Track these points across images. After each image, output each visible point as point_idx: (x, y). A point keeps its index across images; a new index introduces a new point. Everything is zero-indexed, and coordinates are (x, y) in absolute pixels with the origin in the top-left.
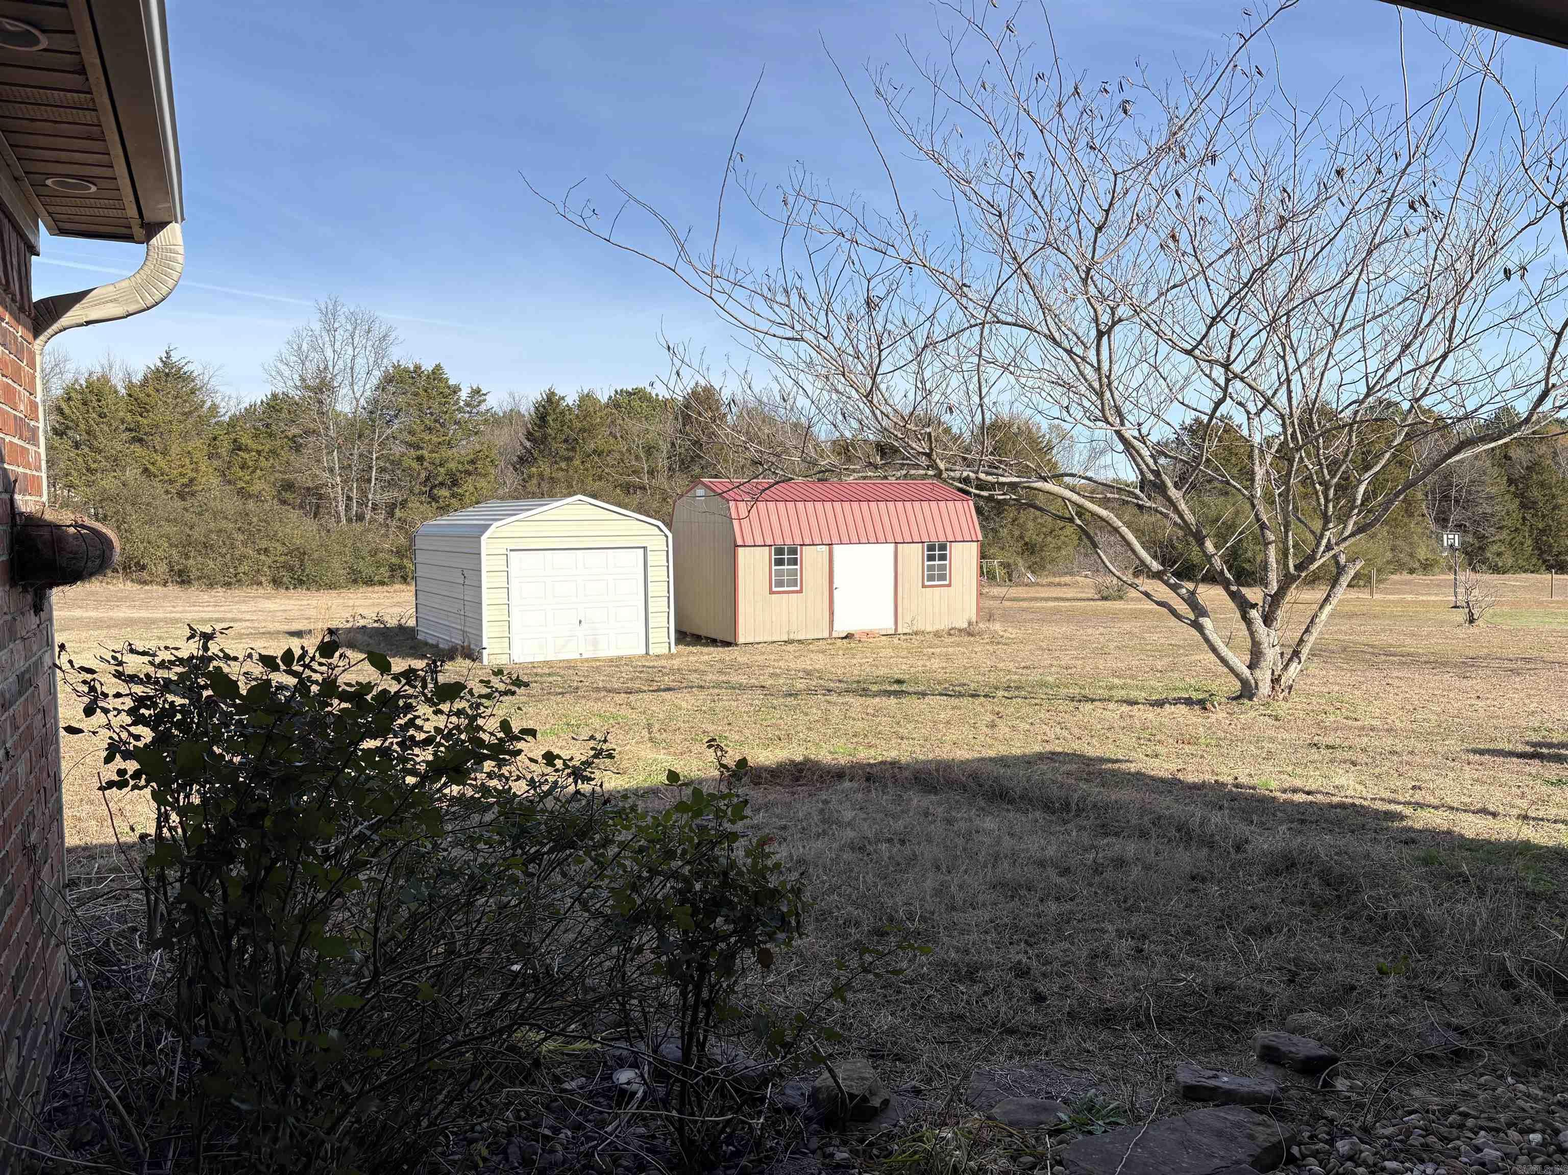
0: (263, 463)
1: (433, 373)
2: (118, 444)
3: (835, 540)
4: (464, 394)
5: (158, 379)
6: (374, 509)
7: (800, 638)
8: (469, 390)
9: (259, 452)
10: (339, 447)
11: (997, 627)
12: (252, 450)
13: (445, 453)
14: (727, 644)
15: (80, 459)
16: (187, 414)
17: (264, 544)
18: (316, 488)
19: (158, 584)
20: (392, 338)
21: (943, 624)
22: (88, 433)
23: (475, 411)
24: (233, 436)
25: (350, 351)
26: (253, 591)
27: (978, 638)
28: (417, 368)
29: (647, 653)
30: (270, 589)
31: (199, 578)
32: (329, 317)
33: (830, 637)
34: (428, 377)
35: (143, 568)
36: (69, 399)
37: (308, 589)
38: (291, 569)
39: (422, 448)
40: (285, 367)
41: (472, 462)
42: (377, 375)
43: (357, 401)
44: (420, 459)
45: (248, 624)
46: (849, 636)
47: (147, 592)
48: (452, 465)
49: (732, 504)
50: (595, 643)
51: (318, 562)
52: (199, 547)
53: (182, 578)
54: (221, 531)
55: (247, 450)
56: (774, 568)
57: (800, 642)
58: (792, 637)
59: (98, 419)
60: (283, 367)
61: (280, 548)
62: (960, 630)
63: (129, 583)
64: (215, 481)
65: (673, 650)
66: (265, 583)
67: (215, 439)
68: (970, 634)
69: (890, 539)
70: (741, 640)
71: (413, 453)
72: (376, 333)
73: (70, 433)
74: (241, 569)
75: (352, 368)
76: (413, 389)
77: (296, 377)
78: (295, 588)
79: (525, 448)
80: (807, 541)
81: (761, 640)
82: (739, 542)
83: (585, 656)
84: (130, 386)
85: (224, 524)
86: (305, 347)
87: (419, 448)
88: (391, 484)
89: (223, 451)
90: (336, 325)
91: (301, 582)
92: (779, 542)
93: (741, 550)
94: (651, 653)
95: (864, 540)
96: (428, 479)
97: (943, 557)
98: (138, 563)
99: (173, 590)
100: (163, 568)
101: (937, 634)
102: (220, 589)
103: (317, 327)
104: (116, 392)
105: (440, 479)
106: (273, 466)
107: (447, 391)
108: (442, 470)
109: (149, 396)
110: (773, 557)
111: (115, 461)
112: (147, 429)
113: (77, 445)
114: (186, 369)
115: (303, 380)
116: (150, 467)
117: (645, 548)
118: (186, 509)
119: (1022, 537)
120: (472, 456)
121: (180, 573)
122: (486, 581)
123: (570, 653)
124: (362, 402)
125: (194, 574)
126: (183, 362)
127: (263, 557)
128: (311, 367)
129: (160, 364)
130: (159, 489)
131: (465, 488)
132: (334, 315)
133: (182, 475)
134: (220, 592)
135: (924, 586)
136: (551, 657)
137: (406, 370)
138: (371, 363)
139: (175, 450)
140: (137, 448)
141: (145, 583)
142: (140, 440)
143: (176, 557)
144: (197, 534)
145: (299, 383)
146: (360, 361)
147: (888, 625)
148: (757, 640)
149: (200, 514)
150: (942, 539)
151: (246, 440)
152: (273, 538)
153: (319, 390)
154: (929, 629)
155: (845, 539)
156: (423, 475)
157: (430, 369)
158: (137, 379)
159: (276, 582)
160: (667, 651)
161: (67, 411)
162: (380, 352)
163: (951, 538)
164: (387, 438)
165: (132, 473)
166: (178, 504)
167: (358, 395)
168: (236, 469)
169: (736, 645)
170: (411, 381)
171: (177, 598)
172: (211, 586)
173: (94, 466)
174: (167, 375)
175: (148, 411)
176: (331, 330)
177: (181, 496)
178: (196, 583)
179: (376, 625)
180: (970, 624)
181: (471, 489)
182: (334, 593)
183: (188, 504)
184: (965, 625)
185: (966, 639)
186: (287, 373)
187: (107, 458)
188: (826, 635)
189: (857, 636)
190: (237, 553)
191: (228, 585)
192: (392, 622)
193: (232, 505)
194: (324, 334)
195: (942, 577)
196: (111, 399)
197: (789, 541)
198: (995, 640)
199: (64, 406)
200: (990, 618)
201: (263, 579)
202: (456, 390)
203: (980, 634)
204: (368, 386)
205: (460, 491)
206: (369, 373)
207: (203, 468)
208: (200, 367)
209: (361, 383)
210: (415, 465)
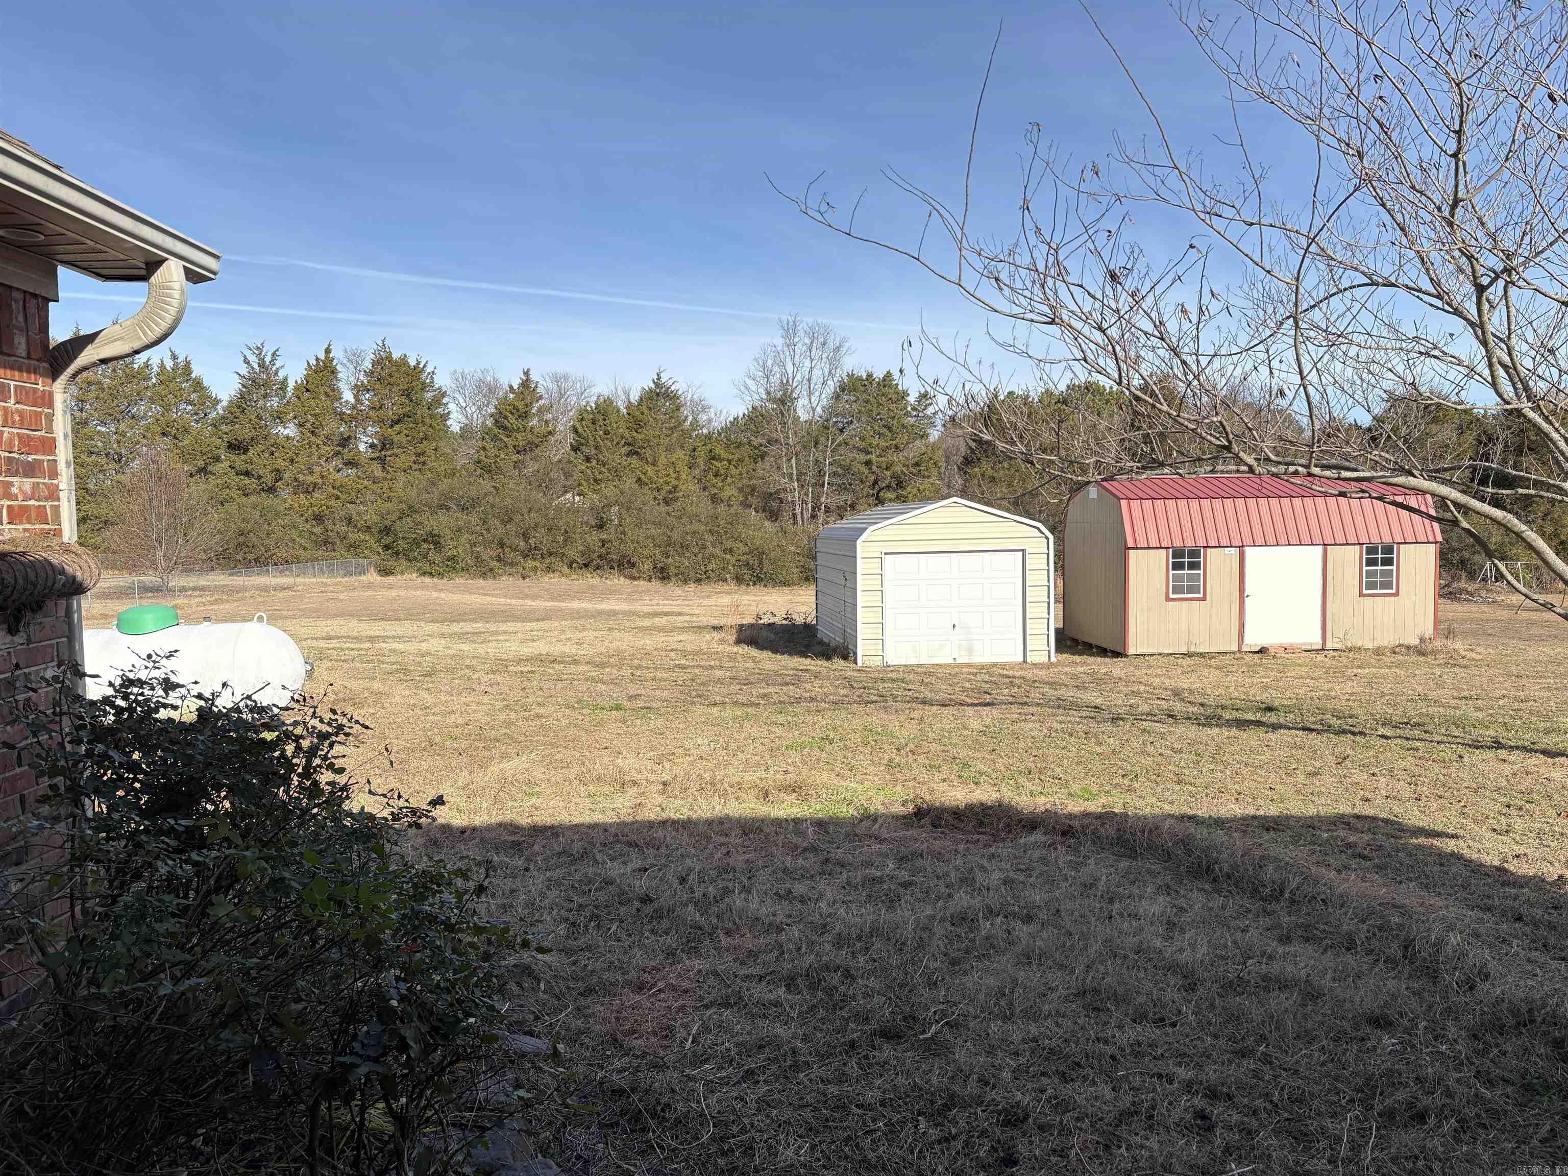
0: (734, 471)
1: (884, 380)
2: (616, 457)
3: (1248, 540)
4: (912, 399)
5: (651, 398)
6: (826, 512)
7: (1201, 651)
8: (917, 395)
9: (729, 461)
10: (797, 455)
11: (1458, 645)
12: (724, 459)
13: (892, 456)
14: (1117, 654)
15: (589, 472)
16: (673, 429)
17: (728, 544)
18: (776, 493)
19: (644, 579)
20: (844, 349)
21: (1388, 639)
22: (596, 448)
23: (921, 414)
24: (709, 447)
25: (807, 363)
26: (719, 587)
27: (1430, 658)
28: (870, 376)
29: (1025, 661)
30: (733, 586)
31: (676, 575)
32: (790, 331)
33: (1240, 651)
34: (879, 384)
35: (633, 565)
36: (582, 419)
37: (765, 586)
38: (751, 568)
39: (871, 453)
40: (753, 382)
41: (917, 464)
42: (831, 386)
43: (814, 411)
44: (868, 463)
45: (688, 618)
46: (1263, 651)
47: (636, 586)
48: (898, 468)
49: (1124, 503)
50: (970, 650)
51: (773, 562)
52: (677, 548)
53: (663, 574)
54: (694, 533)
55: (720, 459)
56: (1171, 572)
57: (1202, 655)
58: (1192, 649)
59: (603, 436)
60: (750, 382)
61: (744, 549)
62: (1408, 648)
63: (622, 578)
64: (694, 487)
65: (1053, 659)
66: (729, 580)
67: (694, 450)
68: (1422, 653)
69: (1318, 540)
70: (1132, 650)
71: (862, 457)
72: (831, 345)
73: (583, 448)
74: (710, 567)
75: (809, 380)
76: (865, 396)
77: (762, 391)
78: (754, 585)
79: (970, 448)
80: (1213, 543)
81: (1155, 651)
82: (1130, 544)
83: (958, 661)
84: (629, 406)
85: (696, 526)
86: (769, 363)
87: (868, 453)
88: (843, 488)
89: (700, 461)
90: (796, 340)
91: (760, 580)
92: (1178, 543)
93: (1132, 553)
94: (1029, 660)
95: (1283, 540)
96: (876, 482)
97: (1388, 562)
98: (629, 561)
99: (656, 584)
100: (648, 566)
101: (1378, 652)
102: (692, 585)
103: (779, 342)
104: (618, 411)
105: (887, 482)
106: (741, 474)
107: (894, 397)
108: (888, 473)
109: (643, 414)
110: (1171, 560)
111: (617, 473)
112: (641, 444)
113: (588, 459)
114: (673, 388)
115: (768, 393)
116: (643, 477)
117: (1023, 551)
118: (669, 514)
119: (1556, 535)
120: (916, 459)
121: (662, 570)
122: (862, 583)
123: (944, 658)
124: (819, 410)
125: (673, 570)
126: (671, 382)
127: (728, 557)
128: (775, 380)
129: (653, 386)
130: (650, 496)
131: (909, 489)
132: (794, 330)
133: (668, 483)
134: (692, 587)
135: (1361, 595)
136: (924, 661)
137: (860, 379)
138: (827, 374)
139: (662, 460)
140: (634, 461)
141: (635, 578)
142: (637, 453)
143: (658, 556)
144: (676, 536)
145: (764, 396)
146: (817, 373)
147: (1315, 639)
148: (1151, 652)
149: (680, 518)
150: (1387, 539)
151: (719, 450)
152: (737, 539)
153: (782, 402)
154: (1368, 644)
155: (1259, 540)
156: (872, 478)
157: (881, 376)
158: (635, 397)
159: (739, 579)
160: (1046, 659)
161: (580, 430)
162: (834, 363)
163: (1399, 539)
164: (839, 445)
165: (629, 483)
166: (663, 508)
167: (814, 405)
168: (710, 476)
169: (1126, 656)
170: (862, 389)
171: (655, 592)
172: (685, 582)
173: (599, 477)
174: (658, 394)
175: (642, 427)
176: (792, 345)
177: (667, 502)
178: (673, 579)
179: (785, 622)
180: (1422, 640)
181: (915, 491)
182: (786, 590)
183: (670, 509)
184: (1415, 641)
185: (1414, 658)
186: (753, 388)
187: (609, 470)
188: (1234, 648)
189: (1272, 651)
190: (707, 552)
191: (698, 581)
192: (799, 620)
193: (705, 508)
194: (786, 349)
195: (1387, 585)
196: (613, 418)
197: (1190, 543)
198: (1453, 660)
199: (578, 425)
200: (1449, 634)
201: (728, 576)
202: (905, 394)
203: (1434, 653)
204: (823, 396)
205: (904, 493)
206: (824, 383)
207: (684, 476)
208: (684, 386)
209: (817, 394)
210: (863, 469)
